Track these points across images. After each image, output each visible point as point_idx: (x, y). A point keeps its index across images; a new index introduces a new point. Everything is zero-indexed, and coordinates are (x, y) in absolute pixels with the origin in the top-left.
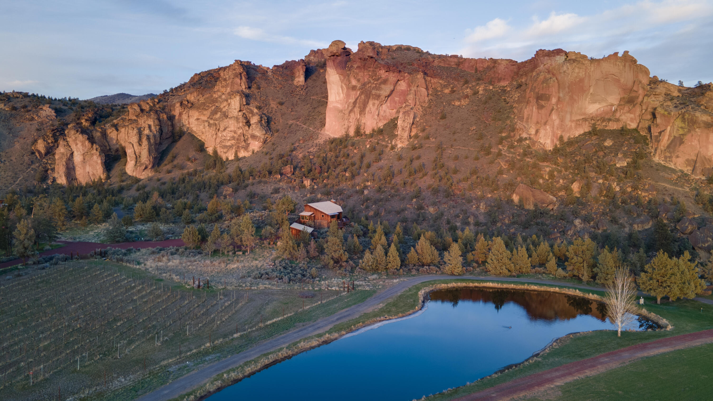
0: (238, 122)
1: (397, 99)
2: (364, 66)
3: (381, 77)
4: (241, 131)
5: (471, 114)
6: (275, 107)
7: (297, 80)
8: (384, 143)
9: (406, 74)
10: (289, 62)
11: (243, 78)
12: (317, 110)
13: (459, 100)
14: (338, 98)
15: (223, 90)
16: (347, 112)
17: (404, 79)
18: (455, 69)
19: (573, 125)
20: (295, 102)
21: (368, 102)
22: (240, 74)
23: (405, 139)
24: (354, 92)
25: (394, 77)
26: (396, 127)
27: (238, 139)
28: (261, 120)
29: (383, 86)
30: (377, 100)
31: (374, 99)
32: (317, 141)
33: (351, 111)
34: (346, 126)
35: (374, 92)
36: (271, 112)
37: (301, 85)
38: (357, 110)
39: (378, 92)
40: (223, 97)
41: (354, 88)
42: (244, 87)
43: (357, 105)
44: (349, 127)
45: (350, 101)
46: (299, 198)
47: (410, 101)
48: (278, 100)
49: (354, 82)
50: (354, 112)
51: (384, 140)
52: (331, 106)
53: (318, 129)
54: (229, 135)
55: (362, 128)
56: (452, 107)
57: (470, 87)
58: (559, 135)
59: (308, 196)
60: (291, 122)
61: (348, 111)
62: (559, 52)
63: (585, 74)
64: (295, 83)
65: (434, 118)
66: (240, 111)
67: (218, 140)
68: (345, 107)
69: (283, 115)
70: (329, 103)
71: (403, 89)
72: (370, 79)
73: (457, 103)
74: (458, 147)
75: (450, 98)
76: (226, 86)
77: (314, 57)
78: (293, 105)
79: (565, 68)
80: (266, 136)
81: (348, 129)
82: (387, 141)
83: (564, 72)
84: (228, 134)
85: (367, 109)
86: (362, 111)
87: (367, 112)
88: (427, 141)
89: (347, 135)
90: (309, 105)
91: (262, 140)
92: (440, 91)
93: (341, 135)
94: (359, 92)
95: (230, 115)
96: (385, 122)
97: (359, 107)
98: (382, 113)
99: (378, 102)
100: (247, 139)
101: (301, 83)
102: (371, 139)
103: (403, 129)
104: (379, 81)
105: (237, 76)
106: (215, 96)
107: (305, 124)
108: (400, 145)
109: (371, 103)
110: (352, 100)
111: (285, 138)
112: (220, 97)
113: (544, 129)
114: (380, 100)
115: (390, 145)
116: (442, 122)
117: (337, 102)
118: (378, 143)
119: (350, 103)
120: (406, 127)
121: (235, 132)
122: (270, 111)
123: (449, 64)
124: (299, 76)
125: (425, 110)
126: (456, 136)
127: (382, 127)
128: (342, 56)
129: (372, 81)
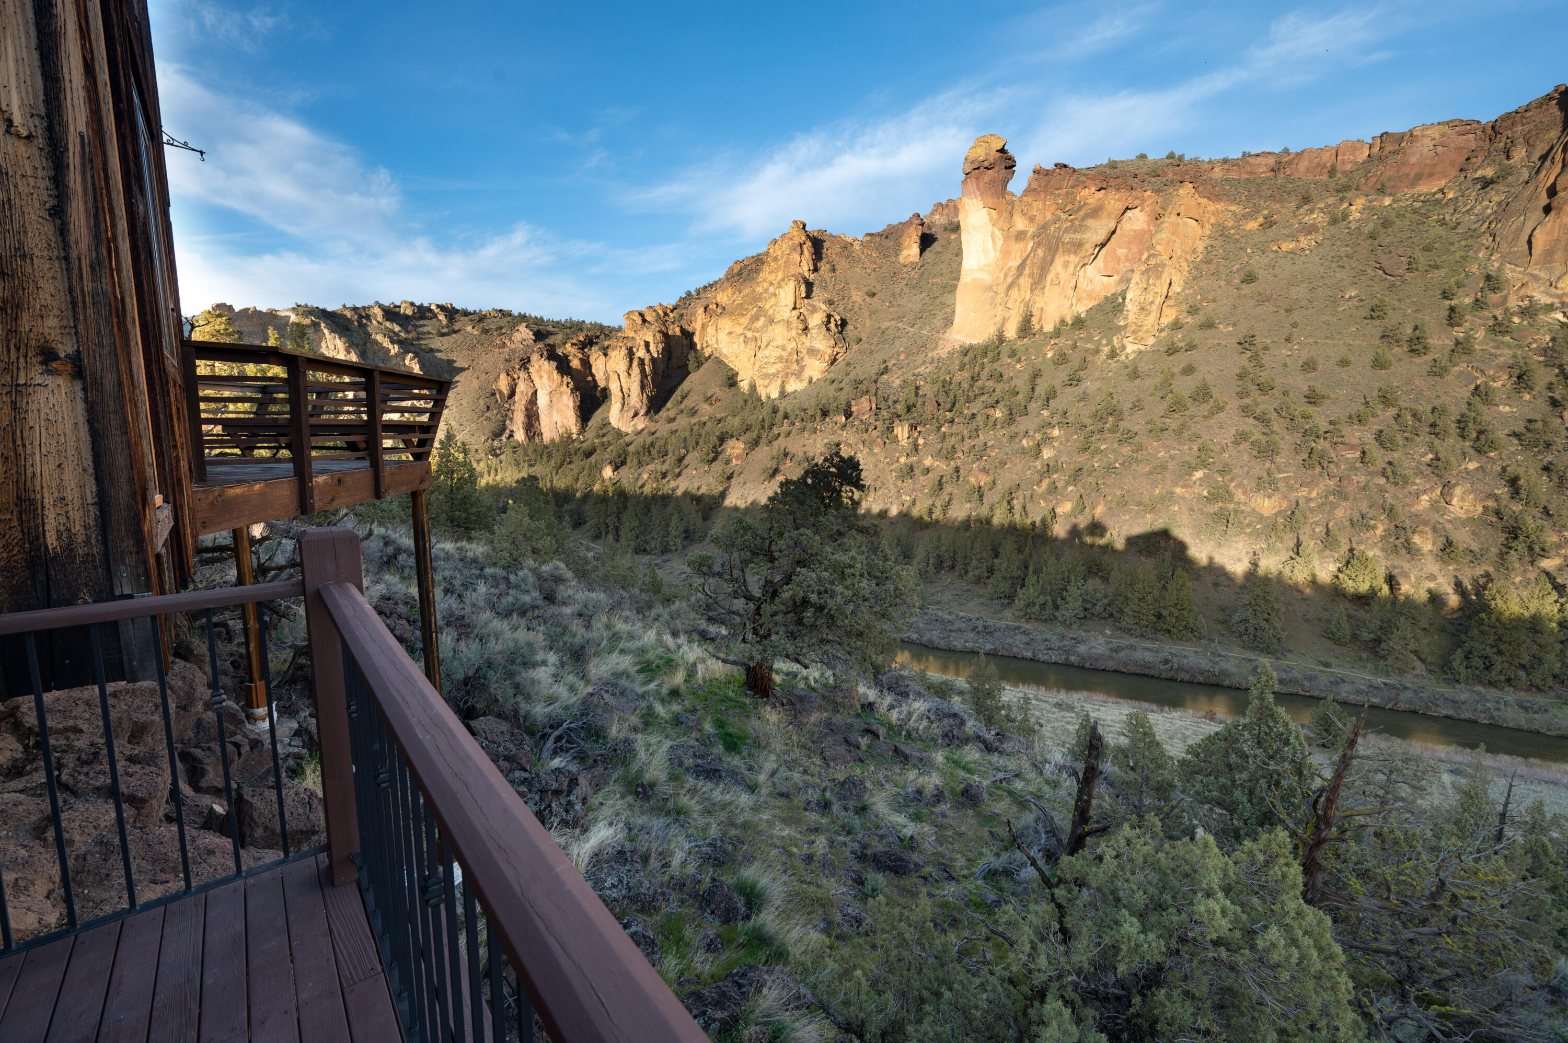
0: (789, 328)
1: (1121, 252)
2: (1046, 186)
3: (1085, 204)
4: (793, 345)
5: (1334, 265)
6: (859, 300)
7: (905, 253)
8: (1089, 346)
9: (1149, 193)
10: (894, 226)
11: (806, 253)
12: (939, 300)
13: (1293, 237)
14: (983, 262)
15: (771, 278)
16: (1002, 289)
17: (1142, 204)
18: (1268, 179)
20: (898, 291)
21: (1052, 261)
22: (801, 245)
23: (1148, 331)
24: (1021, 245)
25: (1118, 200)
26: (1121, 311)
27: (787, 361)
28: (829, 322)
29: (1090, 222)
30: (1075, 253)
31: (1069, 252)
32: (935, 353)
33: (1011, 286)
34: (998, 319)
35: (1067, 238)
36: (851, 310)
37: (912, 263)
38: (1025, 281)
39: (1078, 236)
40: (771, 289)
41: (1020, 236)
42: (806, 268)
43: (1027, 271)
44: (1004, 320)
45: (1010, 264)
46: (881, 466)
47: (1158, 248)
48: (866, 289)
49: (1020, 224)
50: (1019, 287)
51: (1089, 339)
52: (969, 280)
53: (938, 332)
54: (774, 354)
55: (1034, 320)
56: (1272, 255)
57: (1321, 209)
59: (903, 460)
60: (885, 325)
61: (1005, 285)
64: (901, 259)
65: (1223, 283)
66: (795, 308)
67: (757, 365)
68: (998, 278)
69: (872, 313)
70: (963, 273)
71: (1136, 228)
72: (1059, 212)
73: (1287, 246)
74: (1311, 340)
75: (1263, 239)
76: (775, 271)
77: (941, 214)
78: (893, 295)
80: (836, 349)
81: (1003, 324)
82: (1099, 341)
84: (771, 353)
85: (1050, 276)
86: (1038, 283)
87: (1048, 284)
88: (1210, 332)
89: (1001, 338)
90: (924, 294)
91: (827, 358)
92: (1232, 228)
93: (985, 337)
94: (1031, 245)
95: (778, 318)
96: (1091, 304)
97: (1031, 275)
98: (1083, 284)
99: (1077, 259)
100: (802, 358)
101: (912, 259)
102: (1057, 341)
103: (1142, 309)
104: (1082, 213)
105: (795, 250)
106: (759, 289)
107: (913, 326)
108: (1130, 348)
109: (1059, 261)
110: (1014, 263)
111: (871, 352)
112: (766, 290)
114: (1082, 254)
115: (1106, 350)
116: (1247, 289)
117: (980, 269)
118: (1074, 347)
119: (1009, 269)
120: (1152, 302)
121: (784, 349)
122: (849, 307)
123: (1250, 173)
124: (909, 246)
125: (1196, 268)
126: (1296, 316)
127: (1083, 316)
128: (997, 168)
129: (1064, 216)
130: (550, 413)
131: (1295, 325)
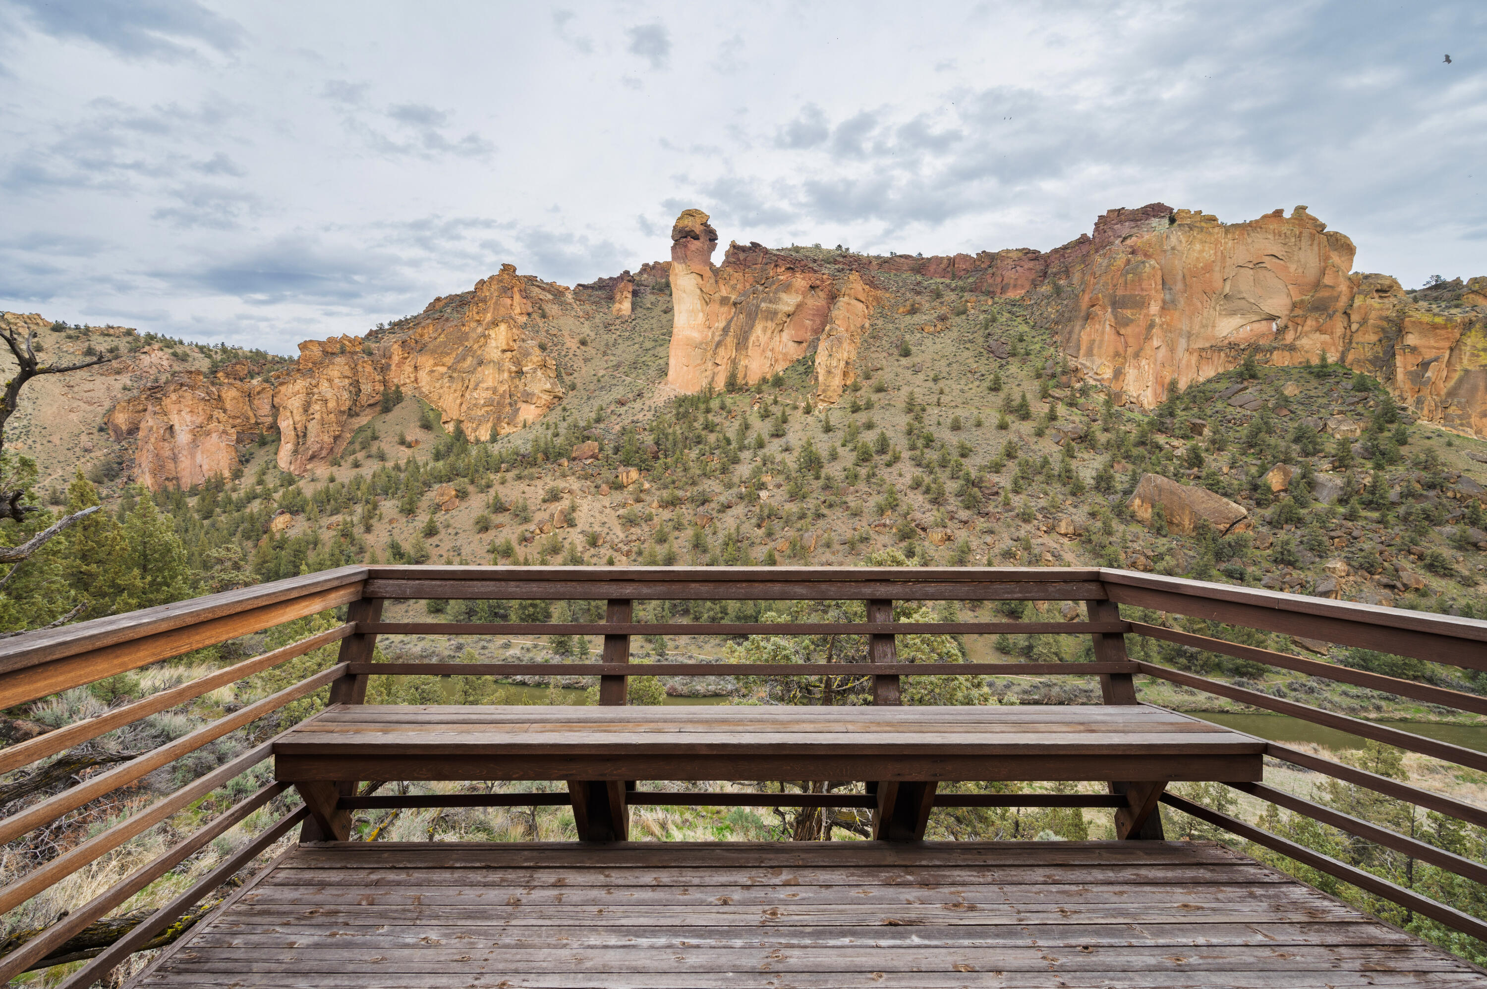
0: (500, 370)
1: (808, 322)
3: (778, 280)
4: (505, 387)
5: (962, 346)
6: (574, 347)
7: (617, 305)
8: (788, 401)
9: (826, 276)
10: (605, 281)
11: (517, 297)
12: (652, 353)
13: (932, 322)
14: (693, 321)
15: (479, 318)
16: (710, 346)
17: (821, 285)
18: (911, 275)
19: (1194, 359)
21: (752, 327)
22: (511, 288)
23: (834, 391)
24: (725, 309)
25: (804, 280)
26: (812, 372)
27: (498, 403)
28: (544, 367)
29: (784, 296)
30: (772, 321)
31: (766, 319)
32: (652, 401)
33: (719, 344)
34: (708, 373)
35: (764, 307)
36: (565, 356)
37: (624, 315)
38: (730, 340)
39: (773, 306)
40: (480, 330)
41: (724, 301)
42: (517, 312)
43: (732, 332)
44: (714, 375)
45: (716, 325)
47: (837, 322)
49: (724, 290)
50: (726, 345)
51: (788, 396)
52: (680, 336)
53: (653, 382)
54: (484, 396)
55: (740, 376)
58: (1167, 380)
60: (601, 372)
61: (713, 344)
62: (1156, 210)
63: (1216, 253)
64: (615, 311)
65: (887, 355)
66: (506, 351)
67: (464, 407)
68: (706, 336)
69: (587, 360)
70: (675, 331)
71: (818, 303)
72: (756, 284)
75: (912, 322)
76: (485, 311)
77: (649, 274)
78: (607, 345)
79: (1173, 240)
80: (552, 394)
81: (713, 378)
82: (796, 398)
83: (1173, 249)
84: (481, 395)
85: (752, 339)
86: (742, 343)
87: (750, 345)
88: (881, 394)
89: (711, 389)
90: (637, 346)
91: (543, 402)
92: (889, 311)
93: (698, 389)
94: (733, 309)
95: (488, 359)
96: (786, 365)
97: (735, 337)
98: (779, 348)
99: (774, 326)
100: (516, 402)
101: (624, 312)
102: (761, 395)
103: (829, 372)
104: (775, 287)
105: (505, 292)
106: (466, 329)
107: (628, 375)
108: (822, 405)
109: (759, 326)
110: (720, 324)
111: (589, 399)
112: (474, 330)
113: (1135, 367)
114: (777, 322)
115: (802, 405)
116: (904, 361)
117: (690, 328)
118: (776, 402)
119: (717, 328)
120: (836, 367)
121: (495, 391)
122: (563, 353)
124: (621, 300)
125: (866, 341)
126: (941, 384)
127: (781, 374)
128: (702, 240)
129: (760, 288)
130: (193, 456)
131: (942, 392)
